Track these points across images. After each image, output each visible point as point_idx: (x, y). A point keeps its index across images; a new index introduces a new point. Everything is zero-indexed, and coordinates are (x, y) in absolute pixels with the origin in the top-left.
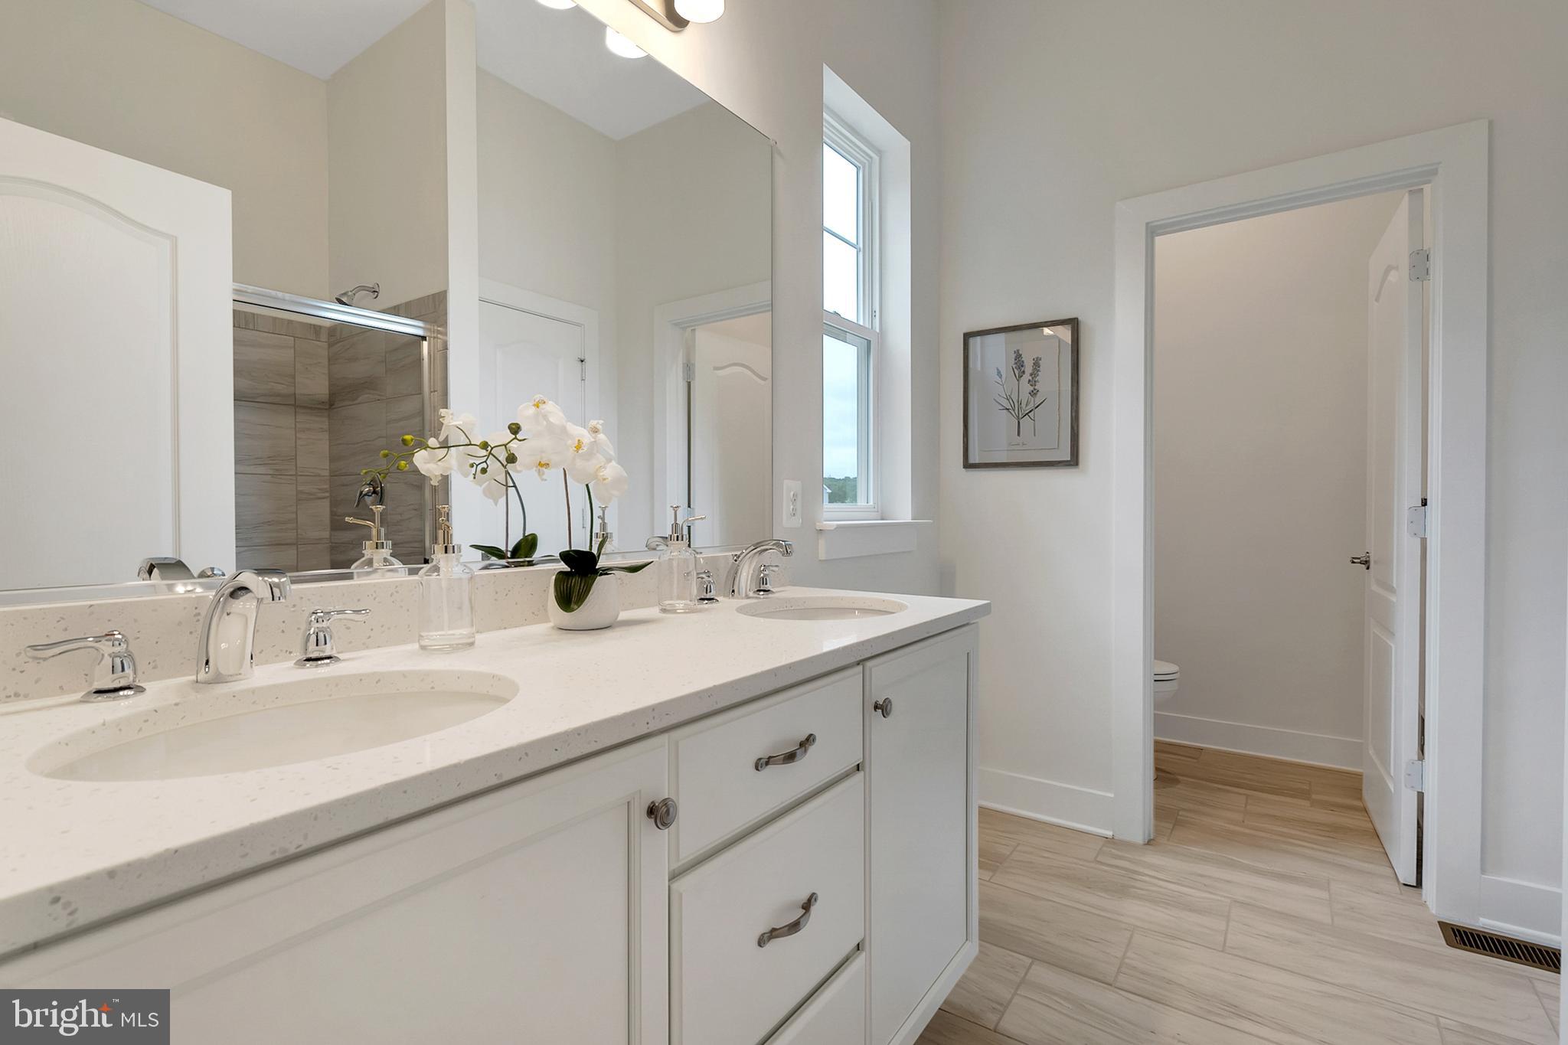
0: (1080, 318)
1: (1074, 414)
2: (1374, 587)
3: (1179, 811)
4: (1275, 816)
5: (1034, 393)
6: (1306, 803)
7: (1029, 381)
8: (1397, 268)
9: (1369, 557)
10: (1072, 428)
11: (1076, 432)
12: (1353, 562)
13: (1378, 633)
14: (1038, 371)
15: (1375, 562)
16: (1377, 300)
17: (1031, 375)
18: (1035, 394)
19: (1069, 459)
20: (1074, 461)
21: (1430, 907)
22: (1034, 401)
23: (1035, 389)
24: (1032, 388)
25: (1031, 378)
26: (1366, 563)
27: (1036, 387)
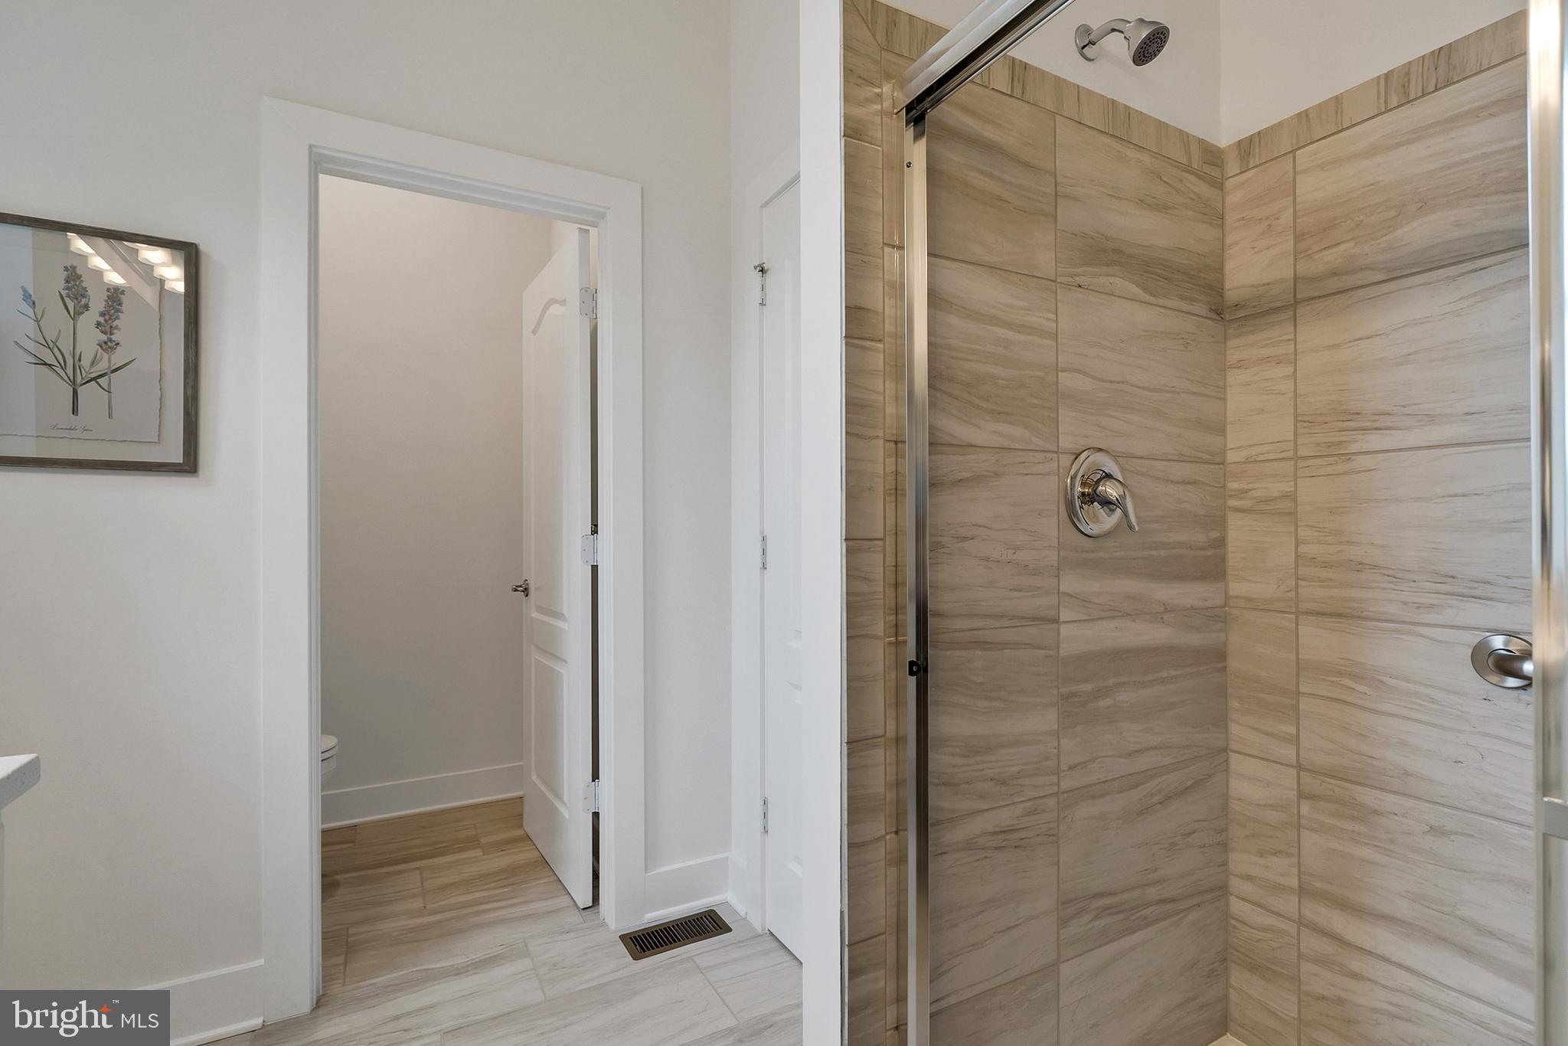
0: (202, 248)
1: (189, 392)
2: (535, 615)
3: (348, 928)
4: (455, 883)
5: (108, 346)
6: (479, 852)
7: (98, 324)
8: (563, 303)
9: (528, 584)
10: (187, 413)
11: (194, 419)
12: (516, 590)
13: (539, 659)
14: (118, 311)
15: (536, 589)
16: (534, 332)
17: (102, 314)
18: (112, 349)
19: (182, 462)
20: (189, 465)
21: (609, 924)
22: (110, 361)
23: (111, 340)
24: (105, 338)
25: (101, 319)
26: (526, 591)
27: (113, 337)
